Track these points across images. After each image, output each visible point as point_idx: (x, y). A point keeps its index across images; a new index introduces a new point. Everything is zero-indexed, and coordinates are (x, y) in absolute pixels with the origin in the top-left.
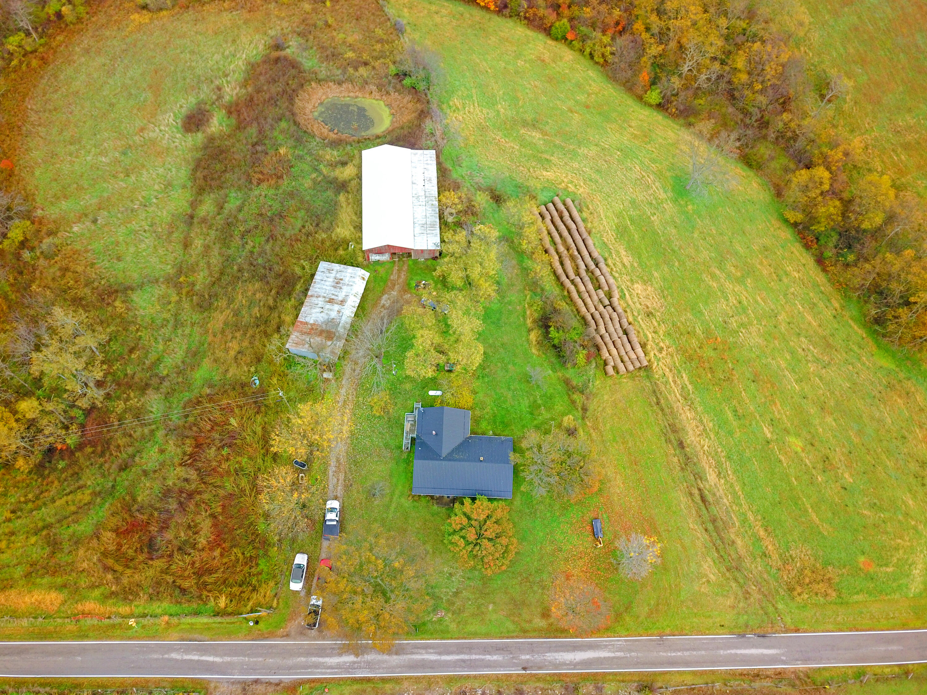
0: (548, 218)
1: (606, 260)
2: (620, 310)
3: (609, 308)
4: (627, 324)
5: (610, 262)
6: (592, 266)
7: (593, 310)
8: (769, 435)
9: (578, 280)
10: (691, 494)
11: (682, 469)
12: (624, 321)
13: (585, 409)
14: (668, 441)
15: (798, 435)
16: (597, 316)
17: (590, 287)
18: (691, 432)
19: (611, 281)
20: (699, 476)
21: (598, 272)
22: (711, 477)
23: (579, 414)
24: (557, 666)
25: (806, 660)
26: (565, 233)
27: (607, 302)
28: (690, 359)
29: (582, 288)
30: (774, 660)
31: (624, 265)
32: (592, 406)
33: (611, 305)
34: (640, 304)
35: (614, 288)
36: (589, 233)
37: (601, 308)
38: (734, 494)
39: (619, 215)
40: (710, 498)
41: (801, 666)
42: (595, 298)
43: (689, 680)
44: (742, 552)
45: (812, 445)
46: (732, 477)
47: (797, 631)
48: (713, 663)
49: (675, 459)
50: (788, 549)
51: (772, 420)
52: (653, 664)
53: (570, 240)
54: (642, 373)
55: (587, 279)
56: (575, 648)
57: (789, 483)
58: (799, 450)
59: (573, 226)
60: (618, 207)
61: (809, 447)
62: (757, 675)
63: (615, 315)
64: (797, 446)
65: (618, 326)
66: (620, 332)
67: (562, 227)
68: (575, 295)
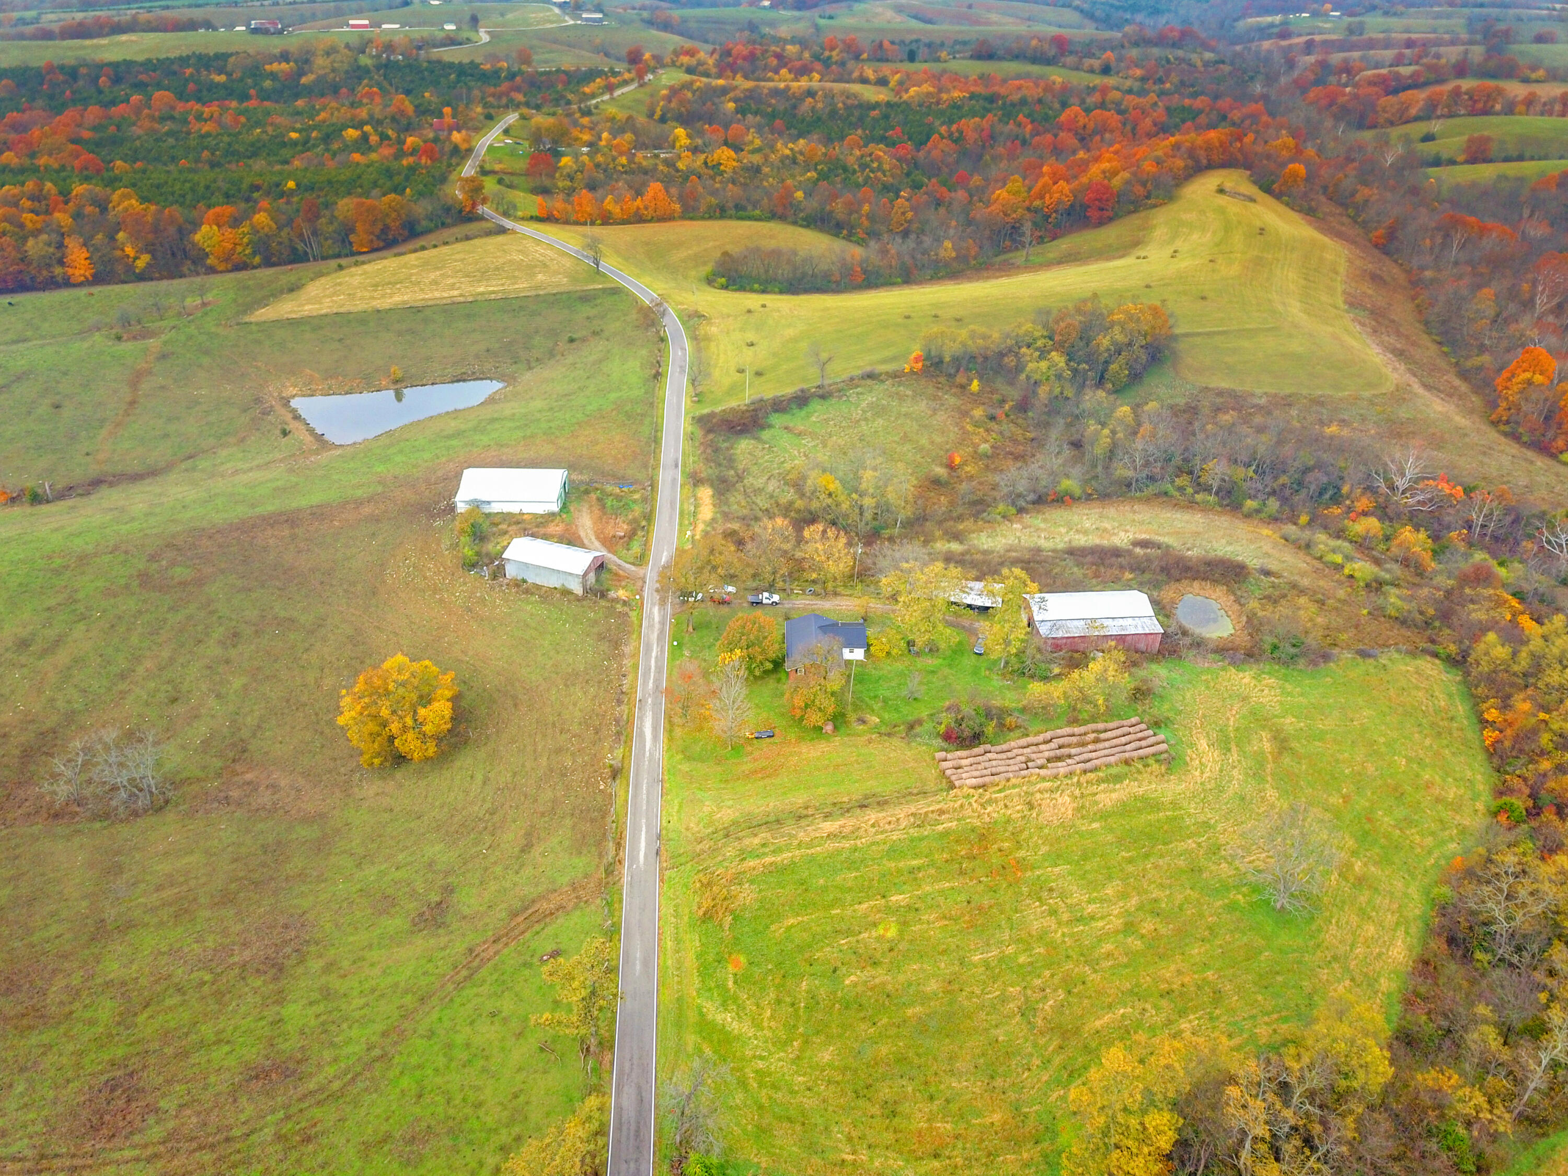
1: (1091, 770)
2: (1024, 773)
3: (1023, 766)
4: (1007, 777)
5: (1091, 776)
6: (1078, 759)
7: (1016, 752)
8: (893, 898)
9: (1053, 746)
10: (807, 808)
11: (834, 804)
12: (1010, 775)
13: (889, 735)
14: (866, 797)
16: (1009, 754)
17: (1047, 754)
18: (881, 815)
19: (1062, 771)
20: (827, 816)
21: (1069, 761)
22: (829, 826)
23: (883, 729)
24: (641, 719)
25: (631, 884)
26: (1115, 742)
27: (1031, 765)
28: (982, 837)
29: (1042, 747)
30: (634, 859)
32: (896, 741)
33: (1028, 768)
36: (1127, 762)
37: (1023, 759)
38: (810, 845)
40: (803, 822)
41: (625, 879)
42: (1034, 756)
43: (620, 801)
44: (747, 842)
45: (891, 950)
46: (830, 846)
47: (662, 880)
48: (634, 814)
49: (846, 799)
50: (752, 882)
52: (637, 775)
53: (1107, 744)
54: (944, 784)
55: (1058, 753)
56: (655, 729)
57: (832, 906)
58: (881, 932)
59: (1128, 747)
60: (1190, 807)
62: (619, 845)
63: (1015, 768)
64: (886, 930)
65: (1002, 770)
66: (994, 770)
67: (1123, 740)
68: (1030, 739)
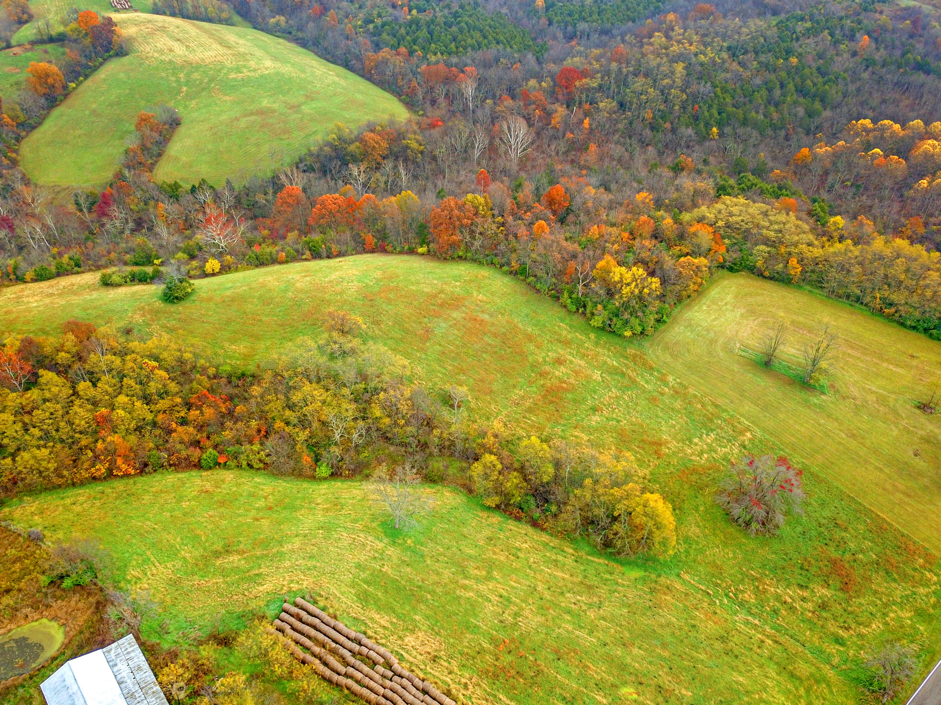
0: (288, 628)
1: (365, 633)
2: (406, 673)
3: (396, 678)
4: (421, 682)
5: (370, 633)
6: (356, 648)
7: (381, 691)
8: (605, 701)
9: (351, 670)
12: (417, 681)
15: (625, 683)
16: (389, 694)
17: (366, 669)
19: (382, 650)
21: (365, 650)
26: (313, 632)
27: (390, 674)
28: (496, 676)
29: (359, 675)
31: (384, 627)
33: (395, 674)
34: (421, 655)
35: (388, 654)
36: (335, 617)
37: (388, 683)
39: (353, 585)
42: (377, 677)
45: (641, 684)
51: (597, 685)
53: (321, 636)
55: (358, 663)
58: (635, 696)
59: (316, 621)
60: (348, 578)
61: (640, 687)
63: (405, 682)
64: (631, 694)
65: (414, 690)
66: (420, 695)
67: (306, 628)
68: (356, 687)
